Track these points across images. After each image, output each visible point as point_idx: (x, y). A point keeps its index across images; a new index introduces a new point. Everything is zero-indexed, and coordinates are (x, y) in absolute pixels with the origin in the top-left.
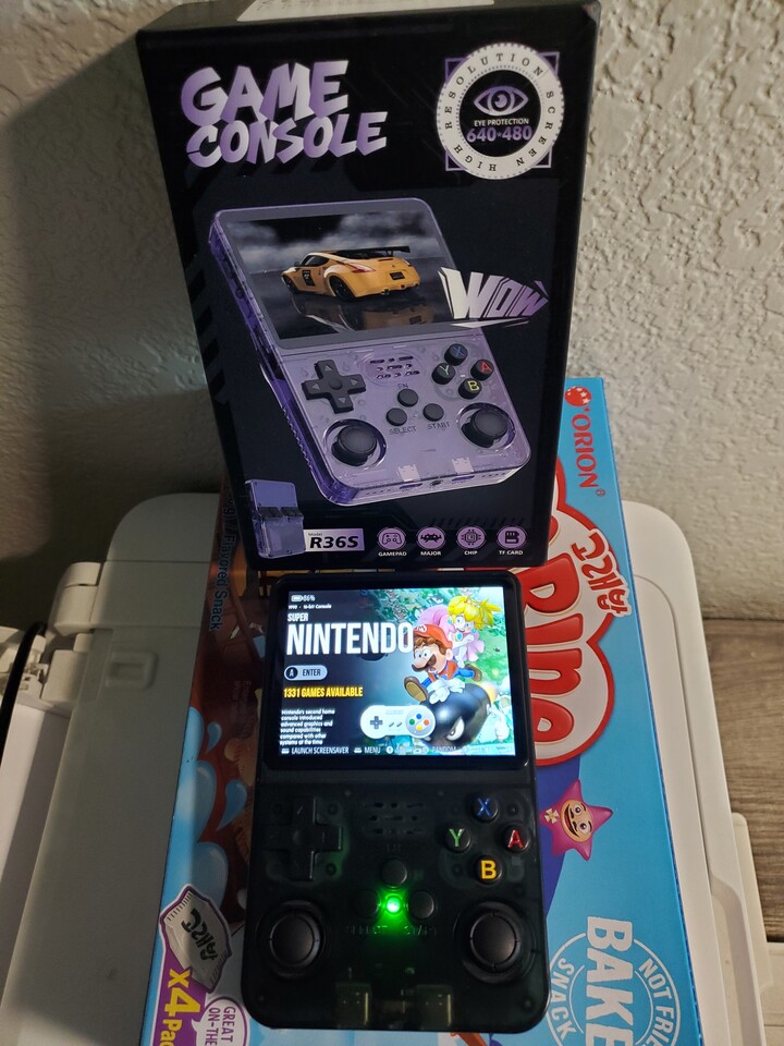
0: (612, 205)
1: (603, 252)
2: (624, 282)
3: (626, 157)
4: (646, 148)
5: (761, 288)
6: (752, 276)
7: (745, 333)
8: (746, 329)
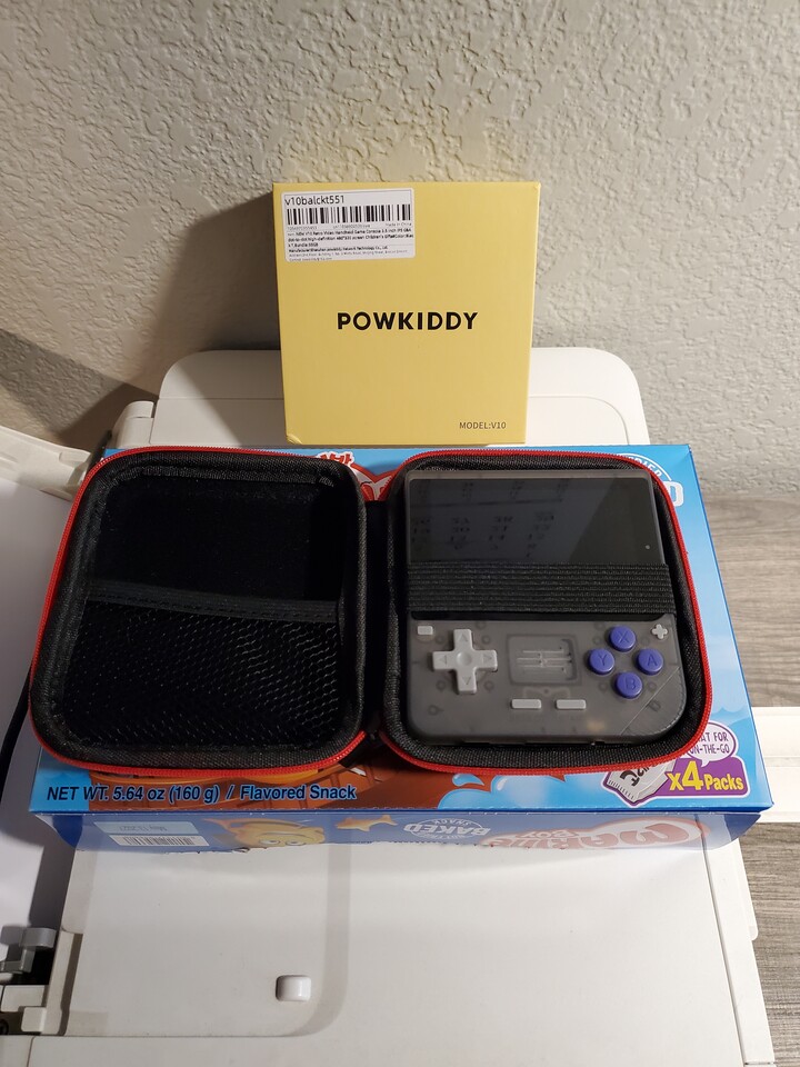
0: (579, 78)
1: (572, 120)
2: (589, 147)
3: (589, 35)
4: (604, 27)
5: (693, 156)
6: (686, 144)
7: (683, 198)
8: (683, 194)
